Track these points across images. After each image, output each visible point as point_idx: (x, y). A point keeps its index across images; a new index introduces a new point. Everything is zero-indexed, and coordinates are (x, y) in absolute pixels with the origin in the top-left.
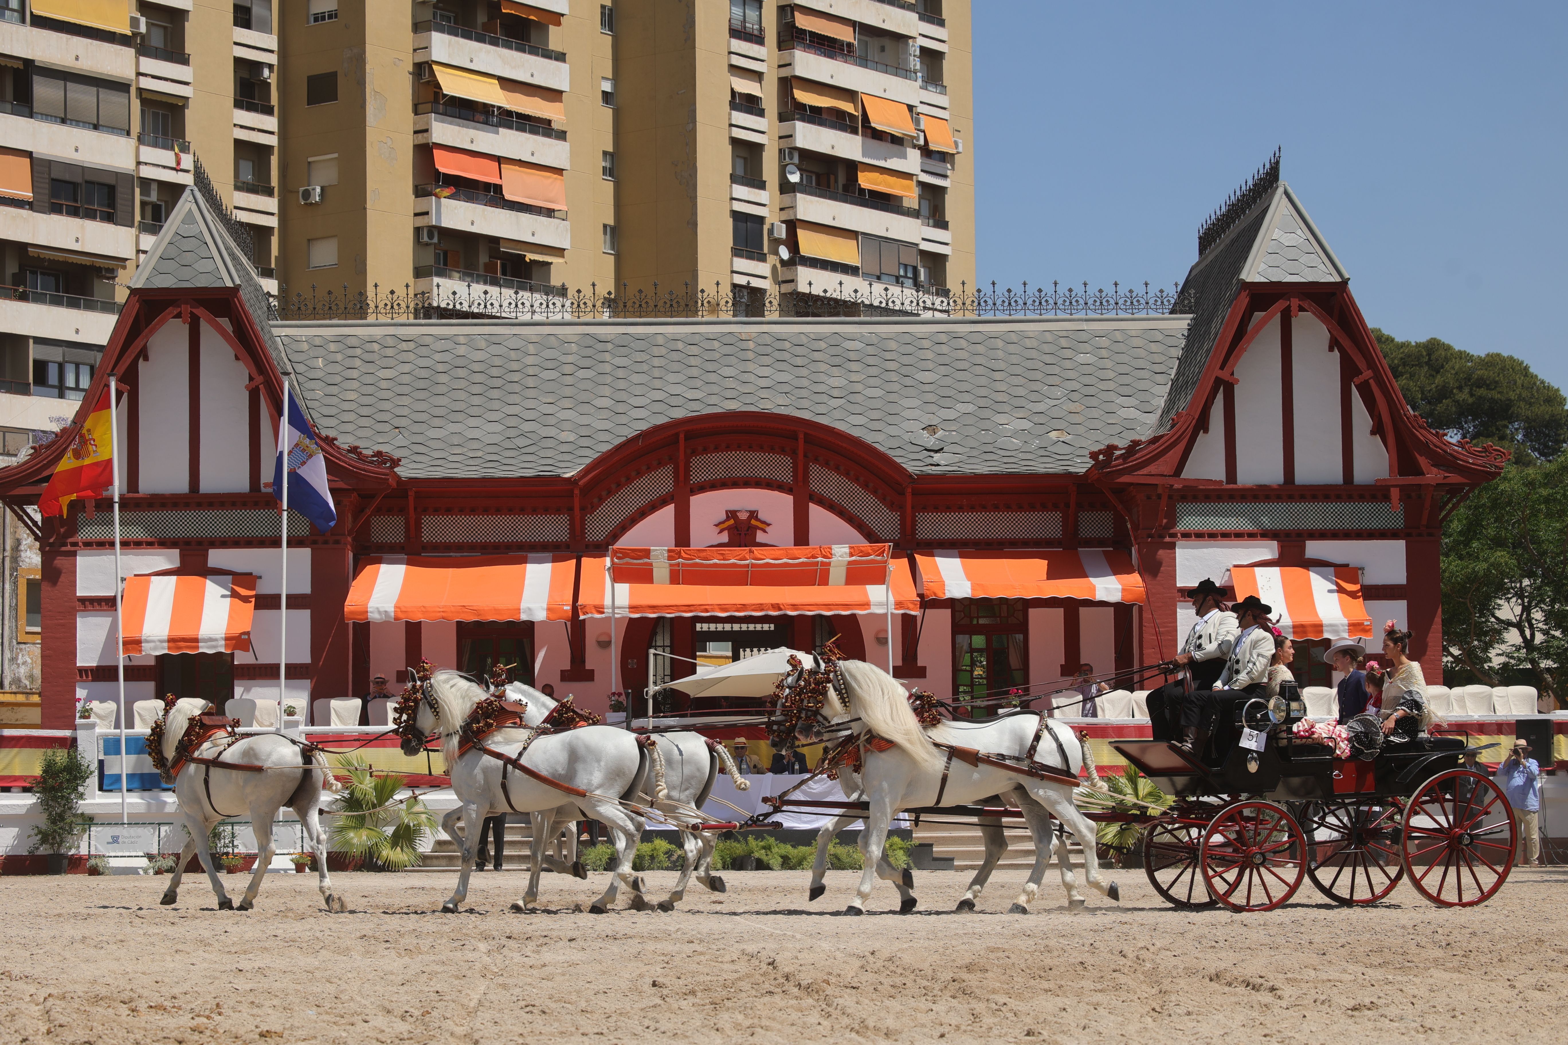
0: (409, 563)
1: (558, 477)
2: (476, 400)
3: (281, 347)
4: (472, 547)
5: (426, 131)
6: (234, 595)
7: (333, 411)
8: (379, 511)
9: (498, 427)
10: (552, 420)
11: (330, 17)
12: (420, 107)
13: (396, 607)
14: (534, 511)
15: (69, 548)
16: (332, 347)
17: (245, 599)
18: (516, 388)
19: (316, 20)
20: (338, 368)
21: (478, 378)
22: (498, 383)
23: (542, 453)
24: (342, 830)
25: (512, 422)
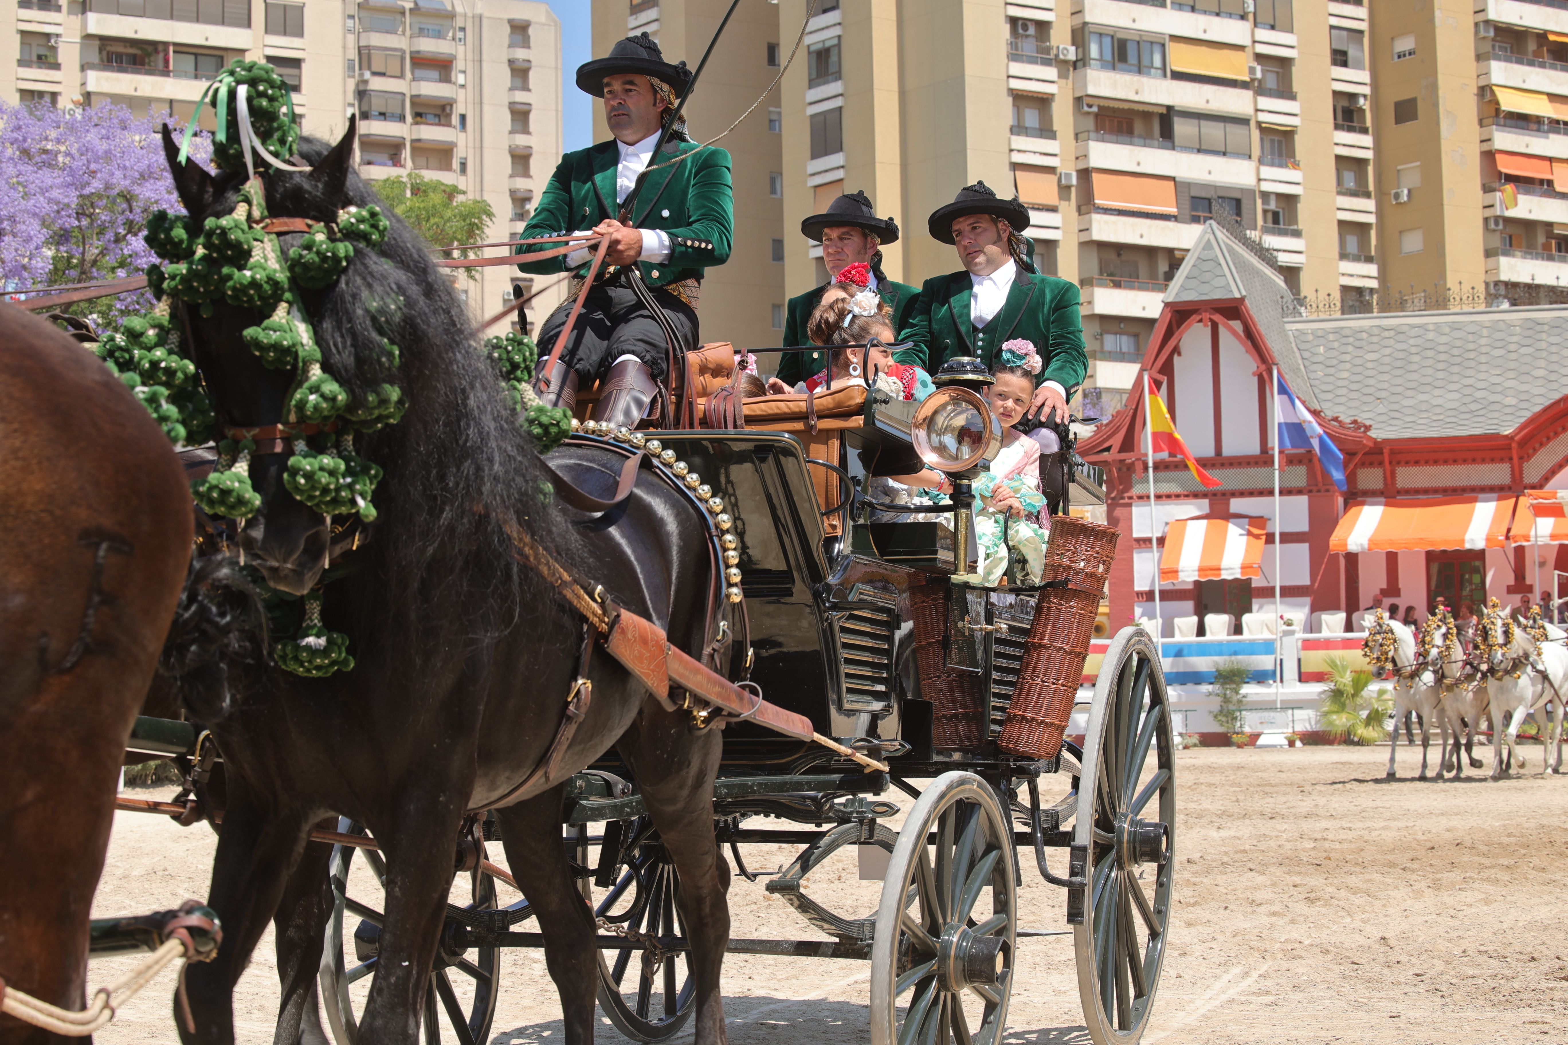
0: (1387, 505)
1: (1498, 434)
2: (1440, 375)
3: (1292, 339)
4: (1436, 491)
5: (1489, 140)
6: (1249, 533)
7: (1330, 387)
8: (1363, 464)
9: (1457, 396)
10: (1499, 389)
11: (1410, 54)
12: (1485, 122)
13: (1370, 540)
14: (1483, 461)
15: (1126, 501)
16: (1331, 337)
17: (1257, 537)
18: (1472, 364)
19: (1399, 57)
20: (1334, 353)
21: (1442, 357)
22: (1458, 360)
23: (1490, 415)
24: (1326, 714)
25: (1467, 391)
